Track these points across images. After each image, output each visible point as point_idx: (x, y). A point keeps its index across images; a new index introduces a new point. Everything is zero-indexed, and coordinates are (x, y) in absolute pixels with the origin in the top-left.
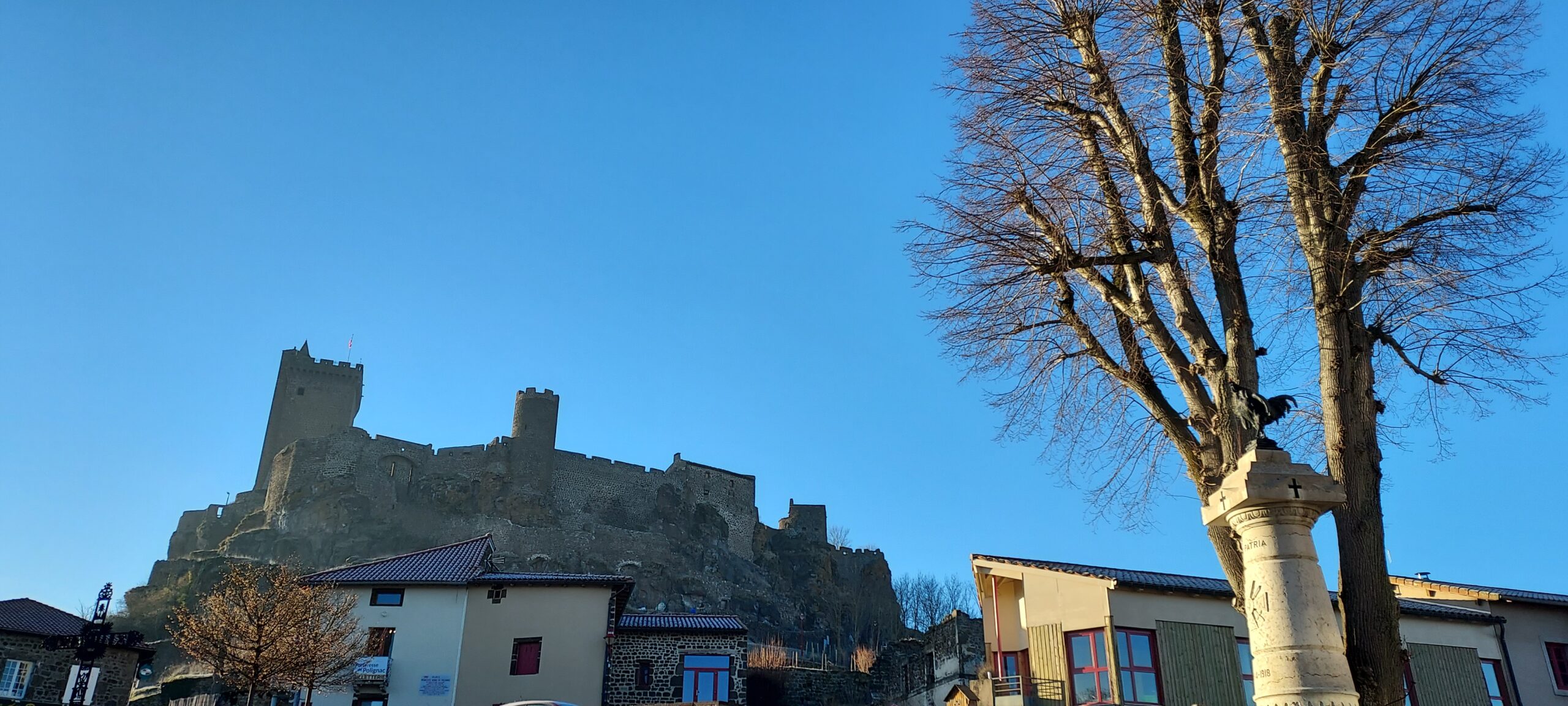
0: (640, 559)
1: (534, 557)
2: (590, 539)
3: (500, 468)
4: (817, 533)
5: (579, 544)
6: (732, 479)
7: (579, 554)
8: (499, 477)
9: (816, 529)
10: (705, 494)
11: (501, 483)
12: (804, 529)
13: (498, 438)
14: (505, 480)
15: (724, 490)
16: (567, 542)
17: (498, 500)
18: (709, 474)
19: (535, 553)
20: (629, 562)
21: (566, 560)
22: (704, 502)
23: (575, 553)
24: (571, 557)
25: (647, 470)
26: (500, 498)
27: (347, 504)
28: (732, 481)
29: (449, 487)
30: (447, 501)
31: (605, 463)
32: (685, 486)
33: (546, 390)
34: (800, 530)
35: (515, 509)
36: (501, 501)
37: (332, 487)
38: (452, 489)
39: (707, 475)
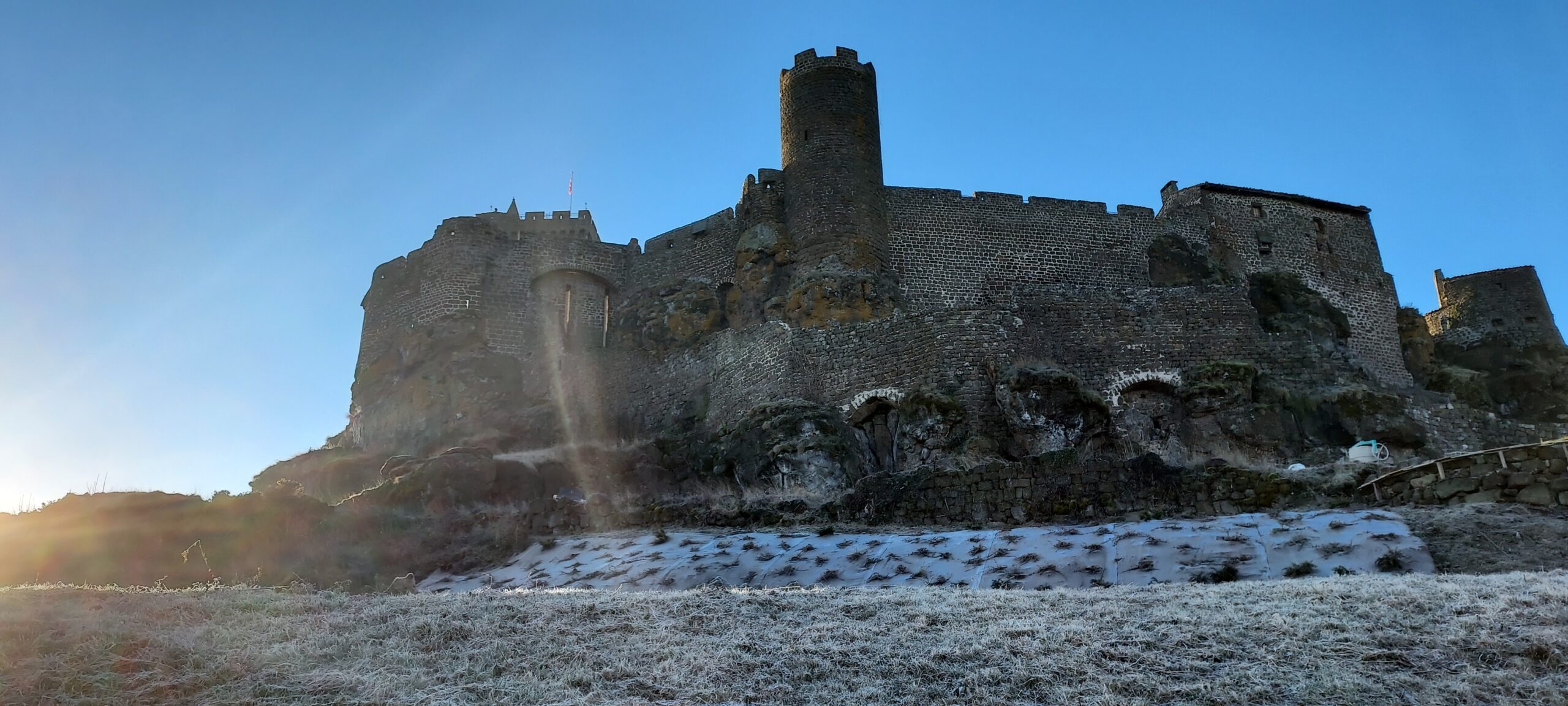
0: (1172, 361)
1: (860, 399)
2: (1010, 327)
3: (765, 235)
4: (1534, 325)
5: (979, 343)
6: (1318, 215)
7: (984, 367)
8: (764, 256)
9: (1529, 319)
10: (1262, 252)
11: (771, 266)
12: (1497, 322)
13: (751, 176)
14: (779, 258)
15: (1306, 240)
16: (943, 343)
17: (768, 304)
18: (1259, 207)
19: (864, 388)
20: (1142, 376)
21: (951, 391)
22: (1266, 269)
23: (974, 371)
24: (962, 382)
25: (1112, 209)
26: (774, 300)
27: (463, 371)
28: (1317, 220)
29: (671, 307)
30: (669, 336)
31: (1009, 204)
32: (1212, 237)
33: (838, 48)
34: (1489, 328)
35: (808, 315)
36: (776, 306)
37: (430, 340)
38: (676, 309)
39: (1256, 212)
